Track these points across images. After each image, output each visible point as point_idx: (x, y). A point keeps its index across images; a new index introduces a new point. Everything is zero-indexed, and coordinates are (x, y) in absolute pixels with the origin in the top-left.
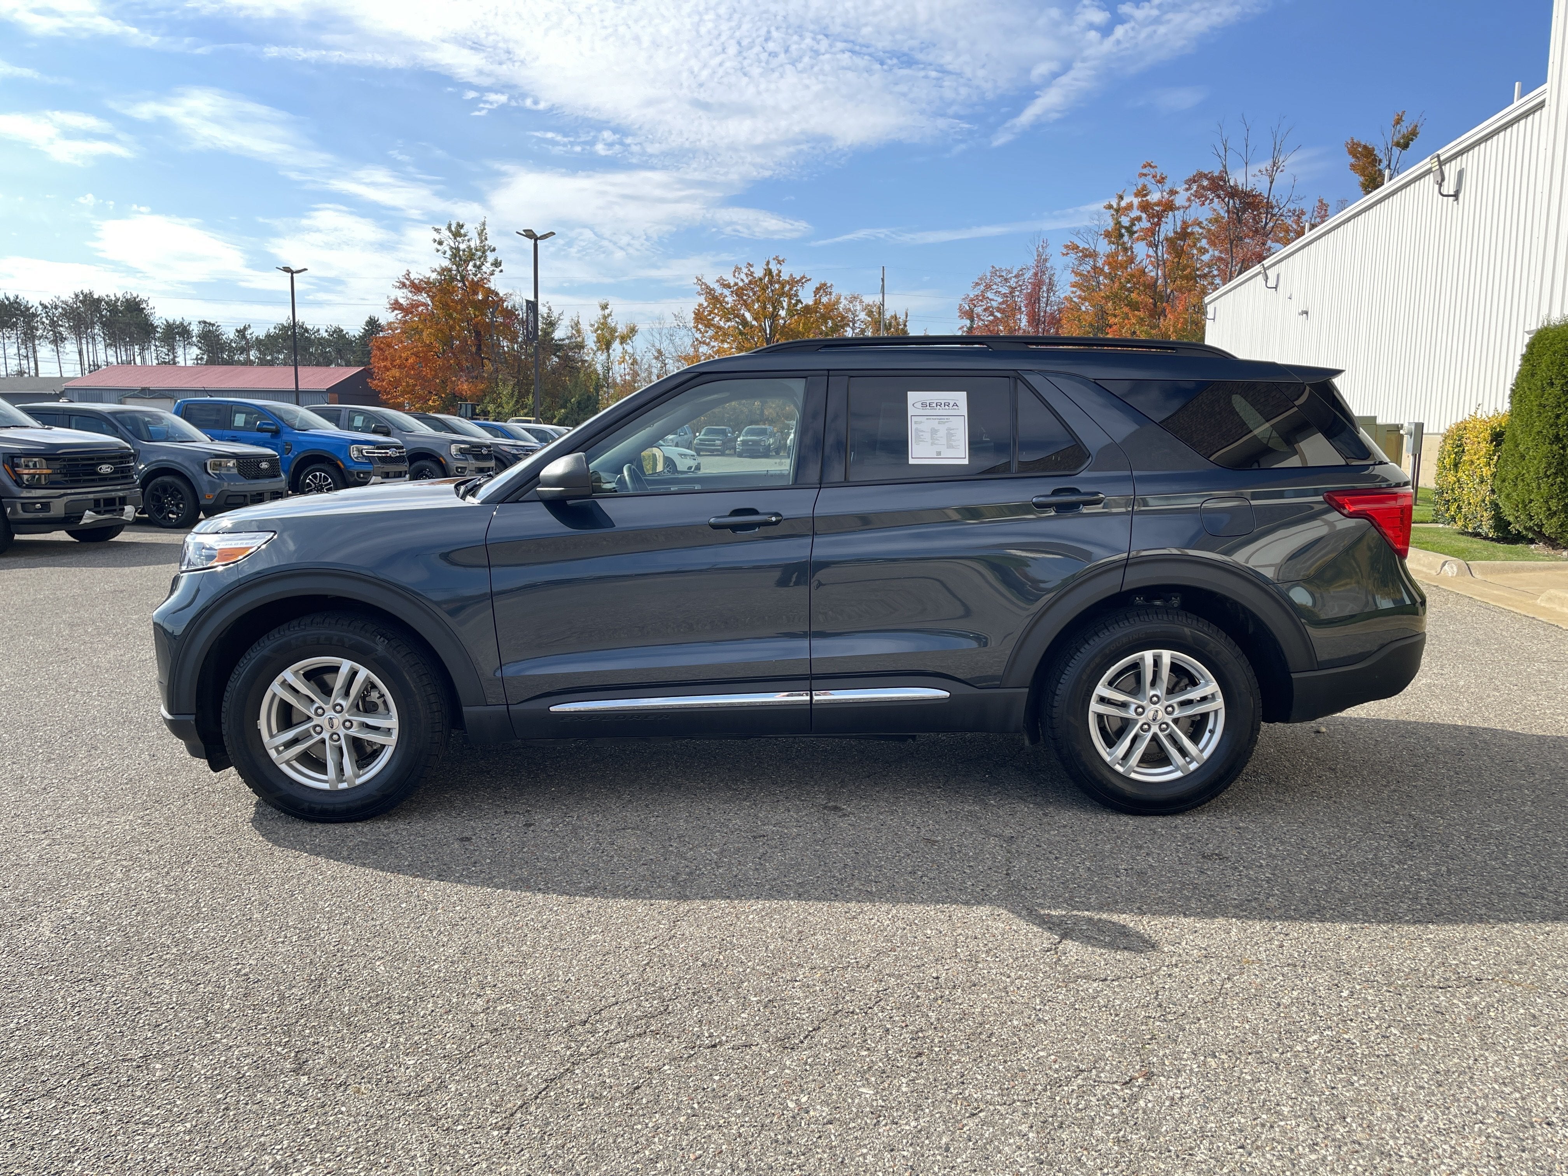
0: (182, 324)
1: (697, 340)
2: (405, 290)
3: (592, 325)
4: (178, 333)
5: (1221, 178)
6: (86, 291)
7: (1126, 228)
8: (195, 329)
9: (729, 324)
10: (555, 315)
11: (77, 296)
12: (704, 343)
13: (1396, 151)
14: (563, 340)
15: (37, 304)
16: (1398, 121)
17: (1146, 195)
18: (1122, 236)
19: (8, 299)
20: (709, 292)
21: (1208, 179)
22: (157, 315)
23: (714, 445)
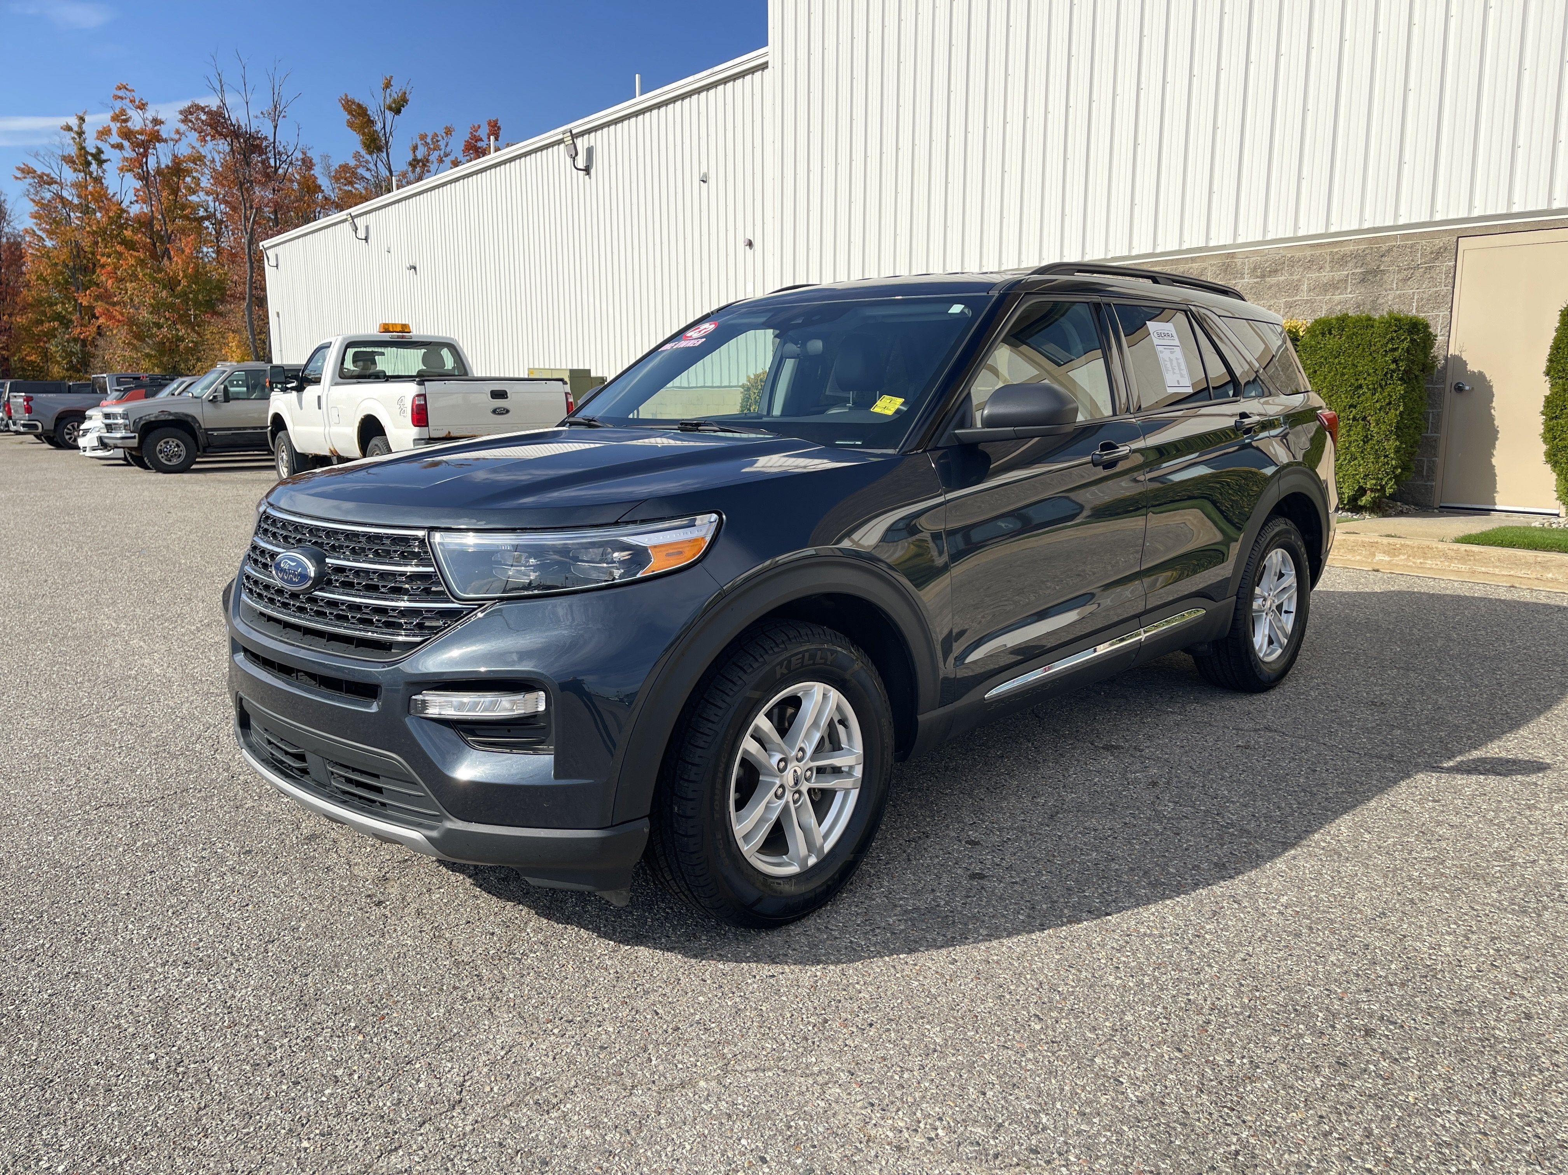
5: (221, 115)
7: (92, 155)
13: (389, 115)
16: (388, 85)
17: (126, 121)
18: (89, 164)
21: (205, 113)
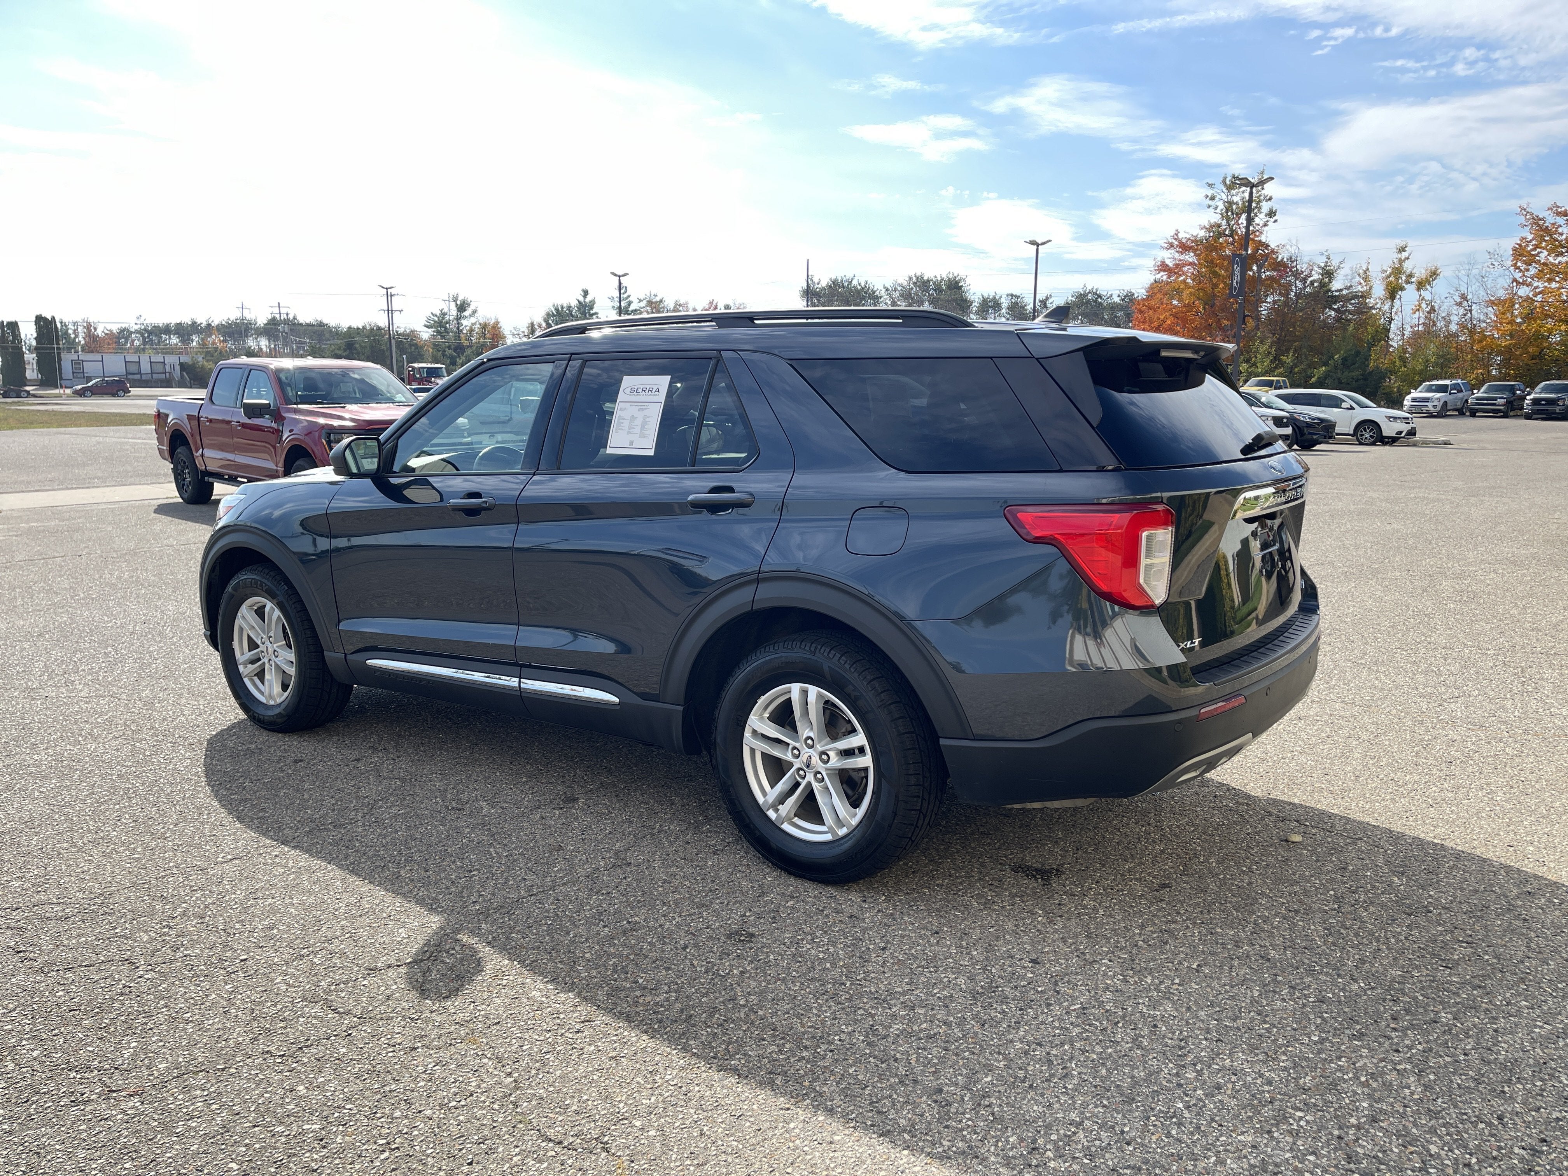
0: (994, 297)
1: (1515, 280)
2: (1172, 251)
3: (1384, 271)
4: (991, 307)
6: (919, 274)
8: (1005, 303)
9: (1560, 259)
10: (1335, 263)
11: (910, 278)
12: (1524, 283)
14: (1341, 290)
15: (881, 287)
19: (860, 284)
20: (1537, 222)
22: (972, 292)
23: (1494, 405)
